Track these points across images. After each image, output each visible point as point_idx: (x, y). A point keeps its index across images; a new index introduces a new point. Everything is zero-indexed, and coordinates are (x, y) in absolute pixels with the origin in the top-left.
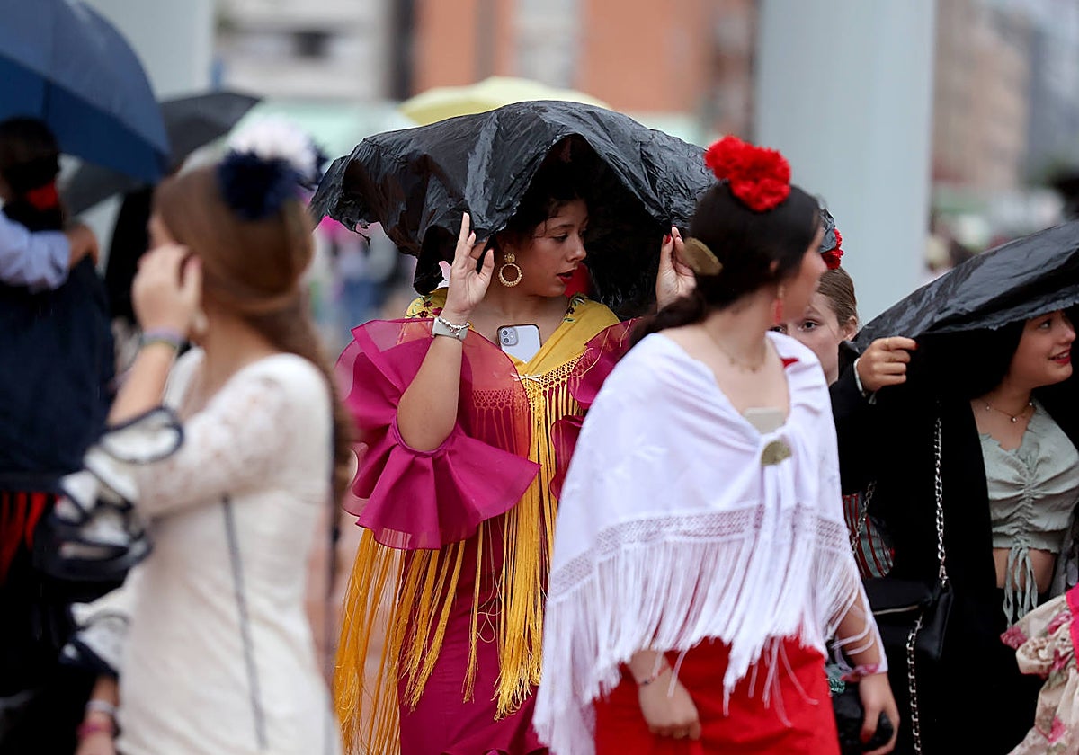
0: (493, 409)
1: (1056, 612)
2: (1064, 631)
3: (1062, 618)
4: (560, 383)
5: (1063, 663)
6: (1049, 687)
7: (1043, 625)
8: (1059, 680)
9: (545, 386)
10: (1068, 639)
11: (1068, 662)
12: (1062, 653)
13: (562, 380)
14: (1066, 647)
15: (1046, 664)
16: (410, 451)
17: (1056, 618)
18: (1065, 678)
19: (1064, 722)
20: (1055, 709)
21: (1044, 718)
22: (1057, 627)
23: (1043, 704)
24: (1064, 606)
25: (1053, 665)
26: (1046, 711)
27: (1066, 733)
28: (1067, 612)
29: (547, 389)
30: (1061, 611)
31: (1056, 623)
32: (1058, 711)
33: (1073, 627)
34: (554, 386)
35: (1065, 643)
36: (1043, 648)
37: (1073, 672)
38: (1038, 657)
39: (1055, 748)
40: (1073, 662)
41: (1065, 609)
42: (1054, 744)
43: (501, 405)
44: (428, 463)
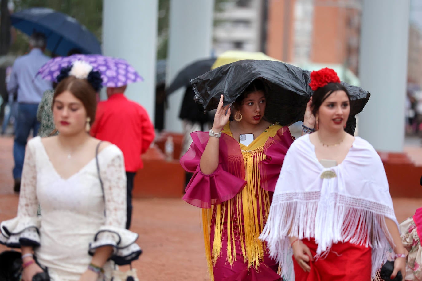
0: (234, 161)
1: (410, 225)
2: (415, 232)
3: (413, 227)
4: (258, 153)
5: (416, 243)
6: (412, 252)
7: (406, 229)
8: (415, 249)
9: (252, 154)
10: (417, 235)
11: (418, 243)
12: (416, 240)
13: (258, 152)
14: (416, 238)
15: (409, 244)
16: (202, 174)
17: (411, 227)
18: (417, 248)
19: (418, 263)
20: (415, 259)
21: (411, 262)
22: (412, 230)
23: (410, 258)
24: (413, 222)
25: (413, 244)
26: (411, 260)
27: (419, 267)
28: (415, 225)
29: (253, 155)
30: (412, 224)
31: (411, 229)
32: (416, 260)
33: (418, 230)
34: (255, 154)
35: (416, 236)
36: (408, 238)
37: (420, 246)
38: (406, 241)
39: (417, 272)
40: (419, 243)
41: (413, 224)
42: (416, 271)
43: (237, 160)
44: (208, 179)
